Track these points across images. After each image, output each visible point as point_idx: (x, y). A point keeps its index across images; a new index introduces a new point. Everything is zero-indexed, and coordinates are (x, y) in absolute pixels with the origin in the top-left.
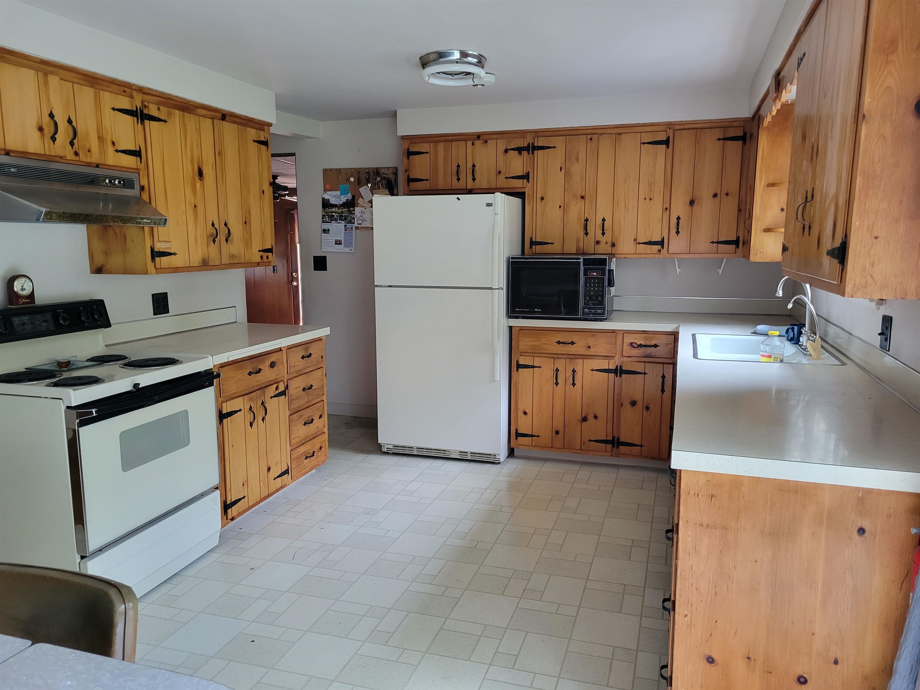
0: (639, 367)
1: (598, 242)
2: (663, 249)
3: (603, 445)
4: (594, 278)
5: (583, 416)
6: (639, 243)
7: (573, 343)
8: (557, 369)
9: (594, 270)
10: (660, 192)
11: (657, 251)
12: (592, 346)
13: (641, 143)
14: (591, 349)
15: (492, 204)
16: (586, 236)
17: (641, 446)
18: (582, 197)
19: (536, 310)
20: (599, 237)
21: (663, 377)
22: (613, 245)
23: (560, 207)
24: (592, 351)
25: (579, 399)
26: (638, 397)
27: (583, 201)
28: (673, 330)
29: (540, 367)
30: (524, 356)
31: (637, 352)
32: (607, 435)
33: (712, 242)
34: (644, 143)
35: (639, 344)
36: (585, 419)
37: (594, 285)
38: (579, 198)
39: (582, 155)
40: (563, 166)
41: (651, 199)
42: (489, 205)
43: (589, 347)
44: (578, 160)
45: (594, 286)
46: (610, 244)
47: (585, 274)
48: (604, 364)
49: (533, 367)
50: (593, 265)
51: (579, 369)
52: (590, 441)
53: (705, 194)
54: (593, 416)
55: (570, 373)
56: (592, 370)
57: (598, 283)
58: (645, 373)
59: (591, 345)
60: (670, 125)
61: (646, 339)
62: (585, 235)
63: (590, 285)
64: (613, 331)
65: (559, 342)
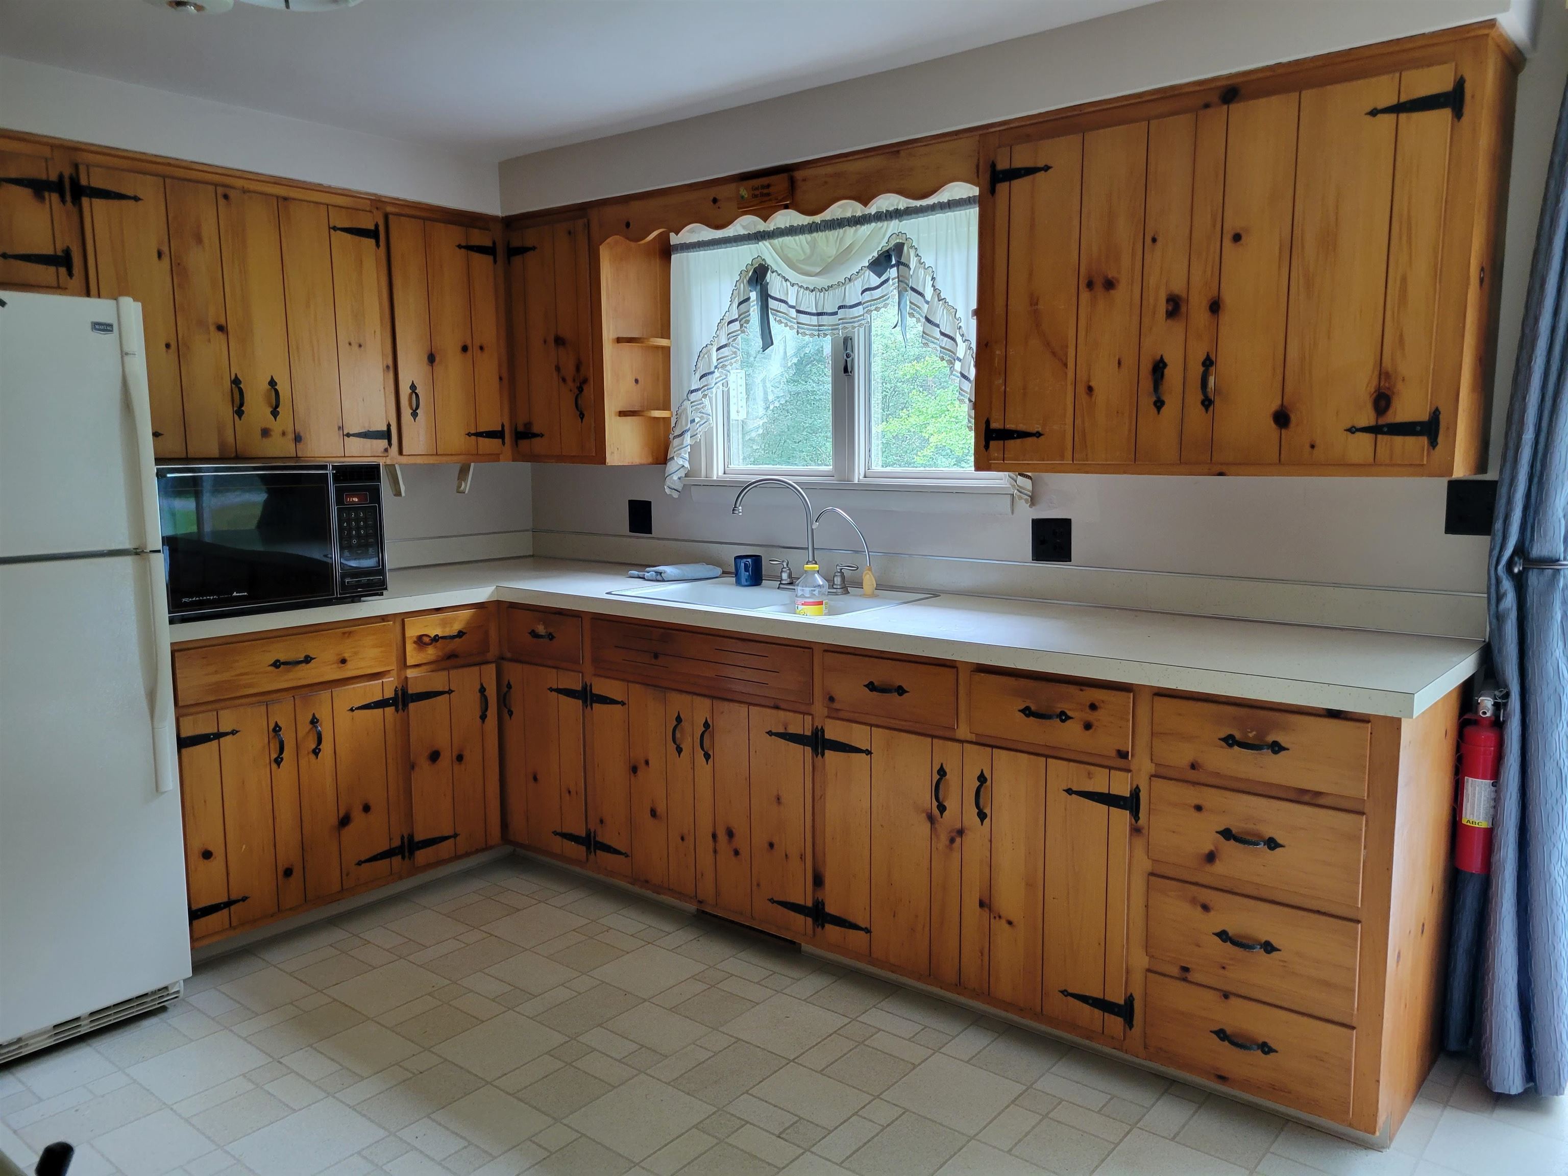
0: (438, 682)
1: (266, 433)
2: (390, 447)
3: (384, 864)
4: (356, 510)
5: (342, 814)
6: (348, 435)
7: (308, 660)
8: (277, 725)
9: (353, 491)
10: (375, 332)
11: (383, 450)
12: (350, 657)
13: (329, 228)
14: (350, 665)
15: (111, 325)
16: (240, 418)
17: (455, 836)
18: (221, 328)
19: (235, 594)
20: (266, 419)
21: (482, 690)
22: (298, 439)
23: (168, 346)
24: (350, 670)
25: (329, 781)
26: (442, 741)
27: (221, 336)
28: (488, 599)
29: (234, 732)
30: (191, 714)
31: (431, 653)
32: (390, 839)
33: (469, 434)
34: (335, 229)
35: (432, 636)
36: (345, 821)
37: (357, 523)
38: (212, 328)
39: (208, 229)
40: (165, 249)
41: (360, 346)
42: (103, 327)
43: (344, 661)
44: (199, 240)
45: (358, 528)
46: (291, 436)
47: (339, 501)
48: (375, 691)
49: (219, 736)
50: (352, 480)
51: (324, 715)
52: (360, 863)
53: (450, 343)
54: (361, 807)
55: (304, 727)
56: (352, 710)
57: (365, 520)
58: (450, 692)
59: (346, 655)
60: (377, 202)
61: (444, 623)
62: (236, 417)
63: (349, 524)
64: (384, 618)
65: (277, 664)
